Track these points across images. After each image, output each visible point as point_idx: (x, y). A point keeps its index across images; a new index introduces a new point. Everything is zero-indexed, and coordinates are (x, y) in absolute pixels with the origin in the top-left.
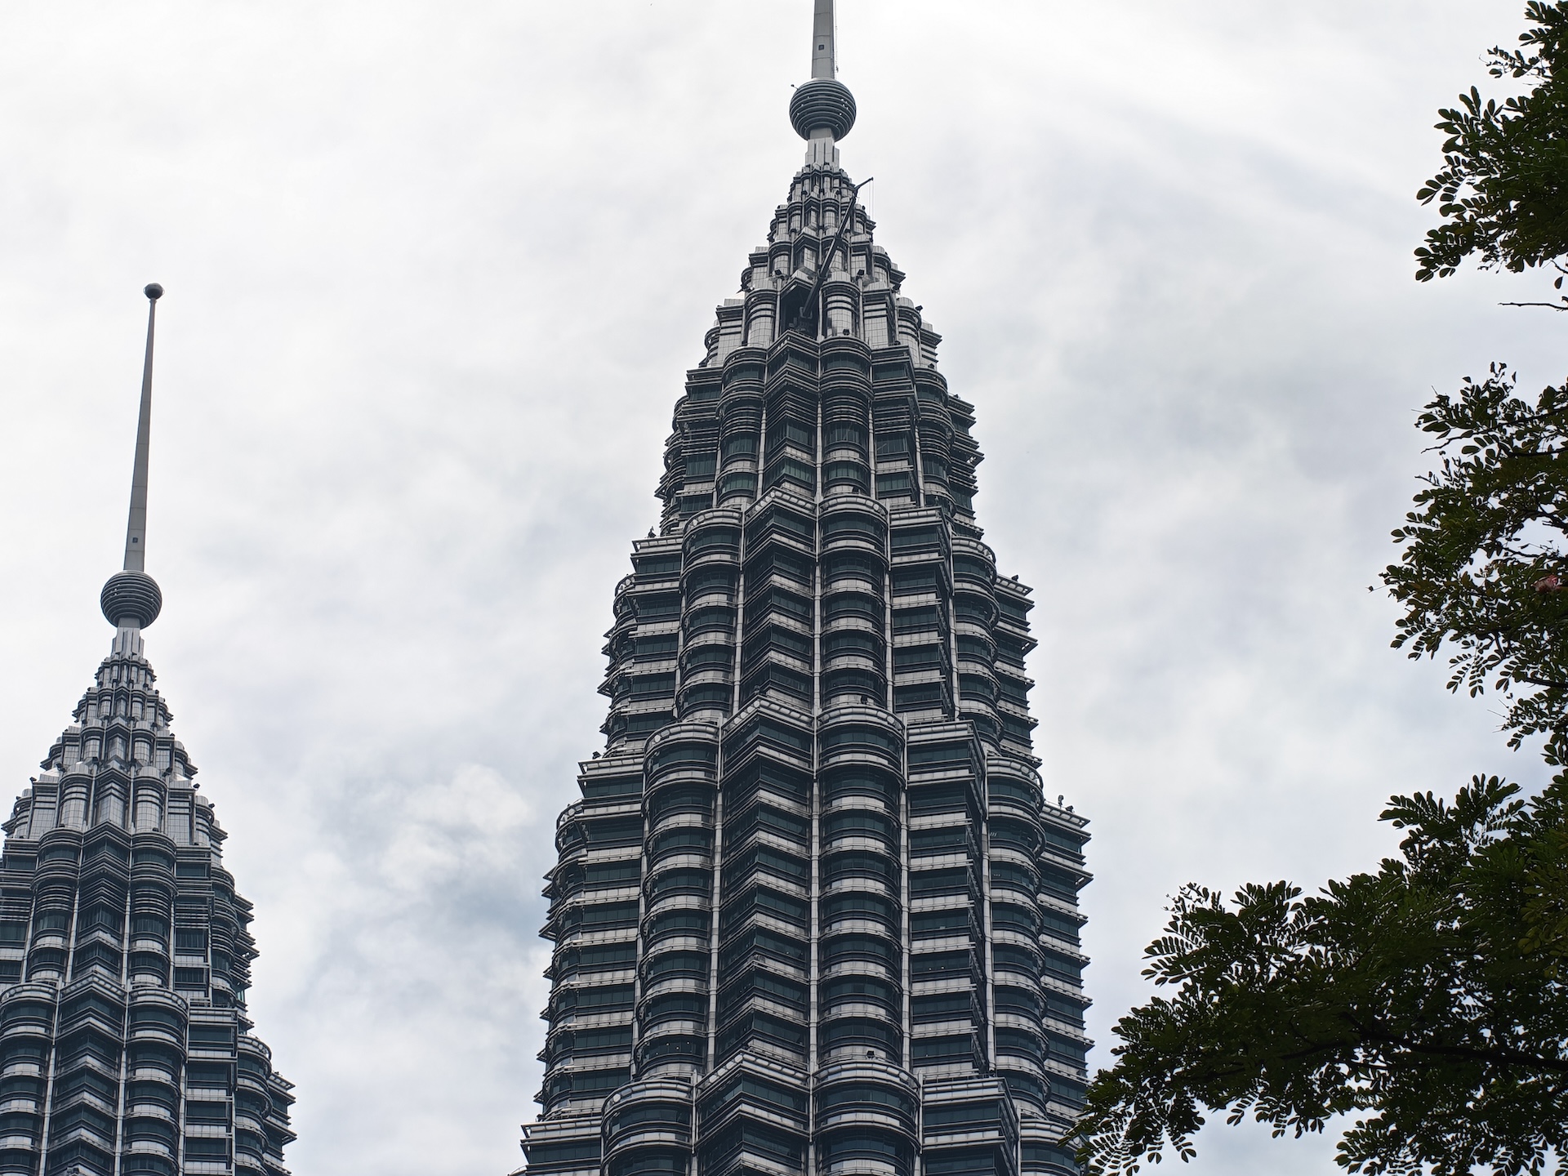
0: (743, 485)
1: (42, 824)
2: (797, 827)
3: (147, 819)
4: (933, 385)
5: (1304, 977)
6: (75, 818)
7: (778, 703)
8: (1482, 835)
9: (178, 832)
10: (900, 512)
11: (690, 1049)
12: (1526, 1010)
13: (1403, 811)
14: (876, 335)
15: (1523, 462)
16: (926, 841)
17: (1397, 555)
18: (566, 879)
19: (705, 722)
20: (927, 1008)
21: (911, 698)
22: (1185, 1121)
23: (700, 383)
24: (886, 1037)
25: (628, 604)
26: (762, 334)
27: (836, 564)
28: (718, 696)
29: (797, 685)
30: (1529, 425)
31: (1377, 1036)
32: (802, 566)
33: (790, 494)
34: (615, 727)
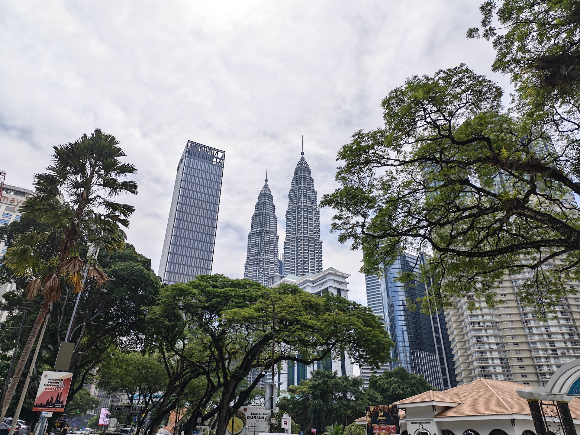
0: (298, 174)
1: (262, 192)
2: (302, 192)
3: (267, 192)
4: (309, 168)
5: (330, 199)
6: (264, 192)
7: (300, 185)
8: (339, 191)
9: (269, 193)
10: (307, 175)
11: (296, 204)
12: (342, 200)
13: (335, 190)
14: (305, 166)
15: (342, 171)
16: (308, 193)
17: (335, 176)
18: (290, 195)
19: (297, 186)
20: (308, 201)
21: (308, 185)
22: (324, 206)
23: (296, 168)
25: (293, 180)
26: (299, 166)
27: (303, 178)
28: (297, 185)
30: (342, 169)
31: (334, 202)
32: (302, 178)
33: (301, 174)
34: (292, 187)
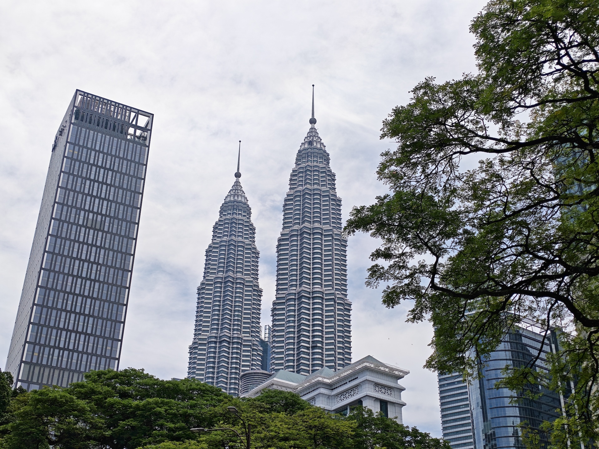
0: (304, 162)
1: (228, 199)
2: (310, 200)
3: (240, 199)
4: (325, 152)
5: (367, 216)
6: (232, 199)
7: (308, 186)
8: (386, 201)
9: (243, 200)
10: (321, 165)
11: (299, 223)
12: (391, 219)
13: (377, 198)
14: (319, 146)
15: (391, 160)
16: (324, 201)
17: (377, 170)
18: (285, 205)
19: (300, 188)
20: (324, 219)
21: (323, 185)
22: (354, 231)
23: (300, 151)
24: (320, 222)
25: (292, 175)
26: (306, 146)
27: (314, 171)
28: (302, 185)
29: (310, 184)
30: (392, 156)
31: (375, 222)
32: (311, 171)
33: (309, 163)
34: (290, 189)
